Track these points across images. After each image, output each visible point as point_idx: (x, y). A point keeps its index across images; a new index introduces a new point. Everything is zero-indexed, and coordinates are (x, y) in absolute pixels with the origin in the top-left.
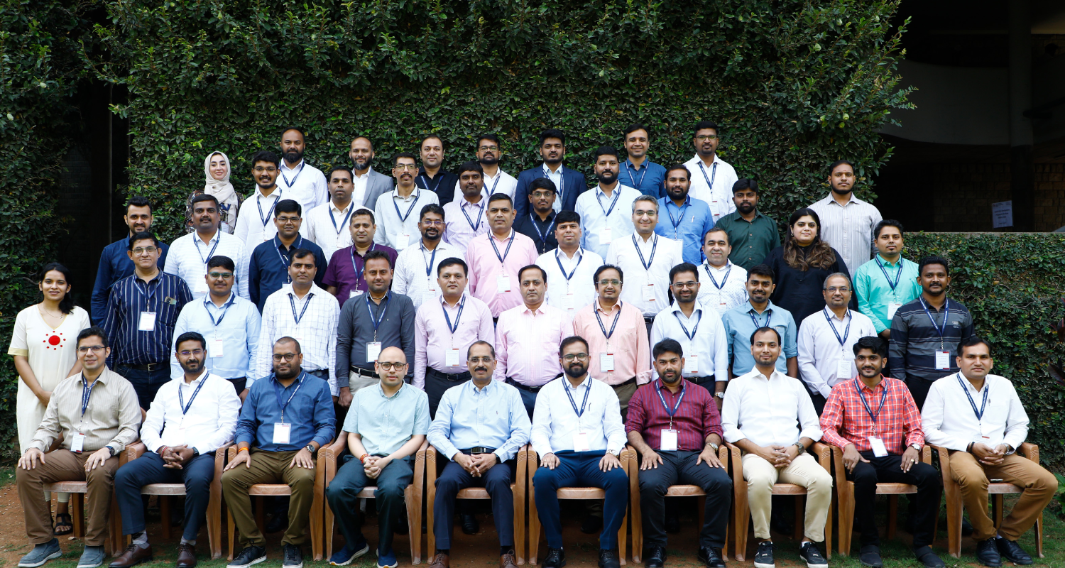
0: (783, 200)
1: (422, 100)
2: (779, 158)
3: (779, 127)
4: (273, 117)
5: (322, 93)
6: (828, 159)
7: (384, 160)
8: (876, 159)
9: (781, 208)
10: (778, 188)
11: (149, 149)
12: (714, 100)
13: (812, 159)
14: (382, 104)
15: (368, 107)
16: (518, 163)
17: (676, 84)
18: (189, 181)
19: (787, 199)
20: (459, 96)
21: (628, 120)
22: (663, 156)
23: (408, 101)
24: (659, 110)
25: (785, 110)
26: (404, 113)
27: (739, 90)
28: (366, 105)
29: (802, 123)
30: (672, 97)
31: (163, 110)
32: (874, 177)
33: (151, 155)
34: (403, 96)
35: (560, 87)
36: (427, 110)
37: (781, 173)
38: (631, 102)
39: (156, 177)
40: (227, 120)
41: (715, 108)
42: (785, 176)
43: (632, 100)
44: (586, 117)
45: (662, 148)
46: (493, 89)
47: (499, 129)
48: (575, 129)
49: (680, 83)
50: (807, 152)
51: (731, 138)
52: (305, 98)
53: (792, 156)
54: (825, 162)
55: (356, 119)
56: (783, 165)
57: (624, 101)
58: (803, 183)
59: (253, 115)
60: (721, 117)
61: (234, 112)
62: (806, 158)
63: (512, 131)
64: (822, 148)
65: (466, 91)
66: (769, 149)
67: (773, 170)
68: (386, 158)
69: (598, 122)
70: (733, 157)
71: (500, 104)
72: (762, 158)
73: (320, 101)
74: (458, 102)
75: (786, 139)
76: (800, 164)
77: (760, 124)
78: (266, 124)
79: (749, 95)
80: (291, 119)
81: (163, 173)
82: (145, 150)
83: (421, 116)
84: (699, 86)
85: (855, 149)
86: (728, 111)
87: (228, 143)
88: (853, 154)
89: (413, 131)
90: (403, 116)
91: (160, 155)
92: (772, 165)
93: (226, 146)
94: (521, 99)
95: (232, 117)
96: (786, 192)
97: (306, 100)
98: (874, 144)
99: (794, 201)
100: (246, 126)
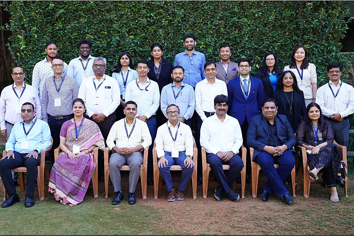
7: (125, 23)
44: (214, 3)
90: (133, 4)
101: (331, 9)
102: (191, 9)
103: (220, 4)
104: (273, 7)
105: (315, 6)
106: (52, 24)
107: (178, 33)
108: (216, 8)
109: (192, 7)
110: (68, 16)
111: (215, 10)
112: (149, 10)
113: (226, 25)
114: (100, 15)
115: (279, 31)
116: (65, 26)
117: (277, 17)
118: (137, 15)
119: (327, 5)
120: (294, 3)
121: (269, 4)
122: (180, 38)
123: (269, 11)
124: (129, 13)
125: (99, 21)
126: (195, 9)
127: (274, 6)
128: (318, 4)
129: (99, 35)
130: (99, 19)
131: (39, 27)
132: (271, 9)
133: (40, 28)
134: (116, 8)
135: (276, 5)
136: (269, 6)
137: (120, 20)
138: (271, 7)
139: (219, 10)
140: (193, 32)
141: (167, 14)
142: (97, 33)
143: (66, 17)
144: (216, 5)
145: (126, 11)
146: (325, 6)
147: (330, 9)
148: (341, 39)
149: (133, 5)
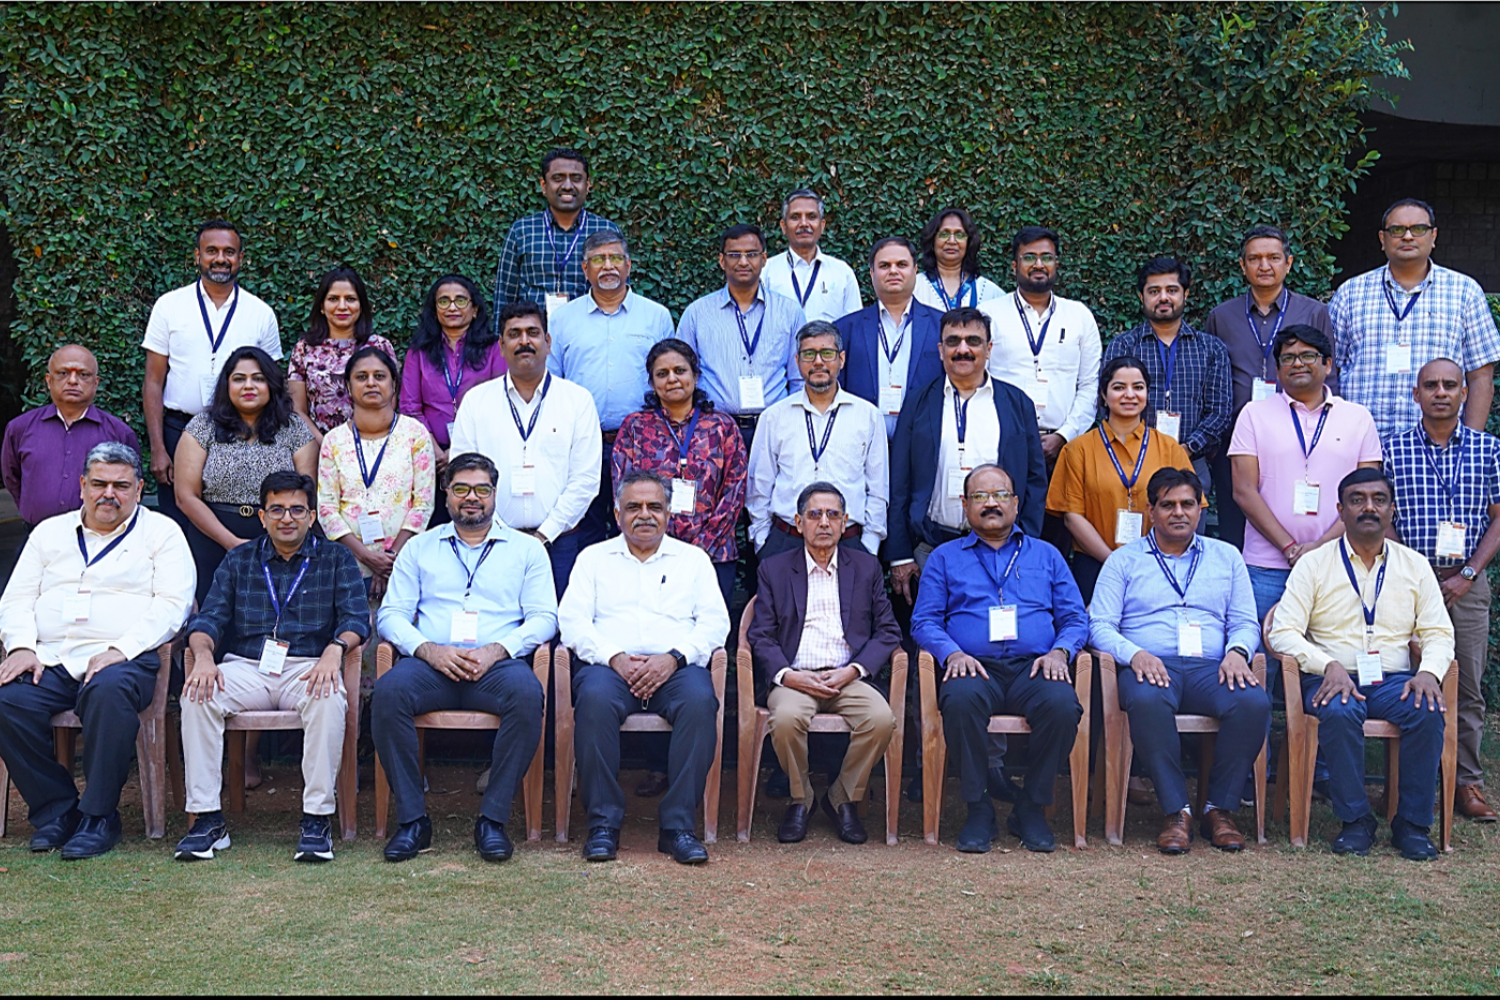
0: (1185, 233)
1: (548, 34)
2: (1180, 156)
3: (1183, 101)
4: (270, 55)
5: (364, 14)
6: (1268, 160)
7: (479, 143)
8: (1350, 163)
9: (1181, 246)
10: (1177, 210)
11: (37, 107)
12: (1070, 50)
13: (1239, 161)
14: (475, 39)
15: (448, 44)
16: (719, 154)
17: (1004, 19)
18: (116, 170)
19: (1193, 231)
20: (616, 30)
21: (917, 82)
22: (978, 150)
23: (523, 35)
24: (972, 65)
25: (1198, 70)
26: (515, 59)
27: (1114, 32)
28: (445, 39)
29: (1229, 94)
30: (997, 42)
31: (61, 34)
32: (1346, 196)
33: (42, 117)
34: (515, 25)
35: (799, 18)
36: (556, 53)
37: (1181, 183)
38: (924, 51)
39: (51, 160)
40: (182, 57)
41: (1072, 64)
42: (1189, 188)
43: (926, 46)
44: (844, 76)
45: (976, 135)
46: (677, 19)
47: (688, 91)
48: (824, 94)
49: (1011, 18)
50: (1231, 147)
51: (1098, 119)
52: (332, 23)
53: (1204, 154)
54: (1262, 168)
55: (426, 66)
56: (1186, 170)
57: (910, 46)
58: (1220, 201)
59: (232, 51)
60: (1081, 82)
61: (198, 43)
62: (1229, 157)
63: (709, 96)
64: (1258, 140)
65: (628, 20)
66: (1163, 140)
67: (1170, 178)
68: (482, 138)
69: (864, 84)
70: (1100, 154)
71: (690, 46)
72: (1150, 158)
73: (359, 30)
74: (614, 40)
75: (1194, 123)
76: (1217, 169)
77: (1149, 95)
78: (256, 68)
79: (1134, 42)
80: (304, 60)
81: (66, 154)
82: (29, 108)
83: (545, 65)
84: (1044, 23)
85: (1313, 144)
86: (1095, 70)
87: (184, 101)
88: (1311, 153)
89: (531, 92)
90: (513, 64)
91: (61, 120)
92: (1167, 169)
93: (182, 106)
94: (728, 36)
95: (192, 51)
96: (1192, 219)
97: (334, 27)
98: (1347, 133)
99: (1205, 233)
100: (221, 71)
101: (1294, 122)
102: (750, 94)
103: (868, 78)
104: (1075, 99)
105: (1233, 106)
106: (171, 132)
107: (693, 190)
108: (851, 96)
109: (753, 87)
110: (238, 103)
111: (845, 105)
112: (579, 94)
113: (888, 165)
114: (373, 103)
115: (1094, 196)
116: (225, 145)
117: (1090, 144)
118: (529, 110)
119: (1281, 106)
120: (1160, 88)
121: (1059, 87)
122: (704, 213)
123: (1060, 114)
124: (494, 103)
125: (372, 127)
126: (764, 96)
127: (1079, 96)
128: (1243, 101)
129: (368, 185)
130: (373, 120)
131: (119, 143)
132: (1067, 108)
133: (120, 147)
134: (441, 78)
135: (1087, 95)
136: (1062, 96)
137: (457, 128)
138: (1067, 100)
139: (862, 104)
140: (756, 191)
141: (652, 111)
142: (363, 177)
143: (234, 106)
144: (850, 84)
145: (486, 92)
146: (1274, 109)
147: (1290, 122)
148: (1331, 239)
149: (513, 68)
